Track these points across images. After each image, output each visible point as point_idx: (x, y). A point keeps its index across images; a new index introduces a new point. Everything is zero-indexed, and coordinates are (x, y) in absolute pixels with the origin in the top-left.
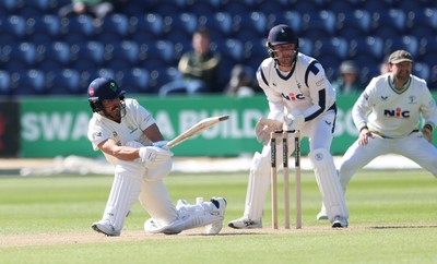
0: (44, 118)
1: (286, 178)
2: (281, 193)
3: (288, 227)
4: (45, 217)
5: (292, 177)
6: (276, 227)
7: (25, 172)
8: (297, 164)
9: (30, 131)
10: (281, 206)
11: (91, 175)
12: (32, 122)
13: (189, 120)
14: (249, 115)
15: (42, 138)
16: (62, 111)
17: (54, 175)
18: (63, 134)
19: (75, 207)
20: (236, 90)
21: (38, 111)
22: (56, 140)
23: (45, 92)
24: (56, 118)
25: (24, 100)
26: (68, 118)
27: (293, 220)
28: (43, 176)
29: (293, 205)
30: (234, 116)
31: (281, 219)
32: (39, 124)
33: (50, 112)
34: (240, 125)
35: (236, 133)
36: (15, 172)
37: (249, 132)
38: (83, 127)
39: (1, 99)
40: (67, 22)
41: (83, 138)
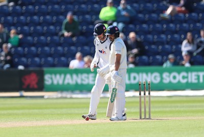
0: (53, 76)
1: (145, 99)
4: (52, 114)
5: (147, 99)
7: (46, 97)
8: (149, 94)
9: (48, 81)
10: (143, 110)
11: (71, 98)
12: (49, 78)
14: (133, 75)
15: (52, 83)
16: (60, 73)
17: (57, 98)
18: (61, 82)
21: (51, 73)
22: (58, 84)
23: (53, 65)
24: (58, 76)
25: (45, 69)
26: (63, 76)
28: (53, 99)
29: (147, 110)
30: (127, 75)
32: (52, 78)
33: (55, 73)
34: (129, 79)
35: (128, 82)
37: (133, 82)
38: (68, 79)
39: (37, 69)
40: (62, 39)
41: (68, 84)
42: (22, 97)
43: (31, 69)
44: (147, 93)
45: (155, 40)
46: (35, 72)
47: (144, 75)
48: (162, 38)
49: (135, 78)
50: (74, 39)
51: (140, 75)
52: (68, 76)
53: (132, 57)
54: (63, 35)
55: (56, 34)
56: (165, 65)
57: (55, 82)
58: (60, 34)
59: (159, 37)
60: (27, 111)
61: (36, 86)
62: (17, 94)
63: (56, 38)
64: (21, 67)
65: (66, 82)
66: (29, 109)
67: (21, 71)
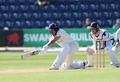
0: (30, 35)
1: (100, 53)
2: (99, 57)
3: (101, 67)
4: (30, 64)
6: (97, 67)
7: (25, 51)
9: (26, 39)
10: (99, 61)
12: (27, 36)
13: (73, 36)
15: (30, 40)
16: (36, 33)
18: (36, 40)
19: (39, 61)
20: (86, 27)
21: (29, 33)
22: (34, 41)
23: (31, 27)
24: (34, 35)
25: (24, 30)
26: (37, 35)
27: (102, 65)
29: (102, 61)
30: (86, 35)
31: (99, 65)
32: (29, 37)
33: (32, 33)
34: (88, 37)
35: (86, 40)
36: (22, 51)
38: (42, 38)
39: (18, 30)
40: (37, 7)
41: (42, 41)
42: (7, 51)
43: (14, 29)
45: (107, 8)
46: (17, 32)
48: (112, 7)
50: (46, 7)
52: (42, 35)
53: (88, 21)
54: (37, 4)
55: (33, 4)
56: (114, 27)
57: (32, 40)
58: (36, 3)
59: (110, 6)
60: (11, 62)
61: (17, 43)
62: (3, 49)
63: (32, 6)
64: (6, 29)
65: (40, 39)
66: (13, 60)
67: (6, 31)
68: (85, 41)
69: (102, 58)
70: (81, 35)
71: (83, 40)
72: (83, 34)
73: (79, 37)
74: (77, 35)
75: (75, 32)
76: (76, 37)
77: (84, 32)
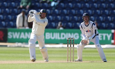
0: (13, 33)
2: (69, 53)
3: (71, 61)
5: (72, 49)
6: (68, 61)
7: (8, 46)
9: (10, 36)
11: (24, 47)
12: (10, 34)
13: (48, 35)
14: (62, 34)
16: (17, 32)
17: (15, 47)
18: (18, 37)
19: (20, 55)
21: (12, 31)
22: (16, 38)
25: (8, 29)
27: (72, 59)
28: (13, 47)
29: (72, 56)
30: (59, 34)
31: (69, 59)
32: (12, 35)
33: (15, 32)
34: (60, 36)
35: (59, 38)
36: (6, 46)
37: (62, 38)
39: (3, 28)
41: (22, 38)
44: (72, 46)
46: (2, 30)
47: (69, 34)
49: (63, 36)
51: (67, 34)
52: (22, 34)
57: (14, 37)
63: (15, 10)
65: (21, 37)
68: (57, 40)
69: (72, 53)
70: (54, 34)
71: (56, 38)
72: (56, 34)
73: (53, 36)
74: (51, 34)
75: (50, 32)
76: (50, 36)
77: (57, 32)
